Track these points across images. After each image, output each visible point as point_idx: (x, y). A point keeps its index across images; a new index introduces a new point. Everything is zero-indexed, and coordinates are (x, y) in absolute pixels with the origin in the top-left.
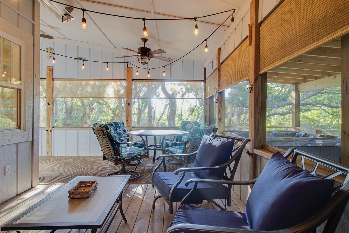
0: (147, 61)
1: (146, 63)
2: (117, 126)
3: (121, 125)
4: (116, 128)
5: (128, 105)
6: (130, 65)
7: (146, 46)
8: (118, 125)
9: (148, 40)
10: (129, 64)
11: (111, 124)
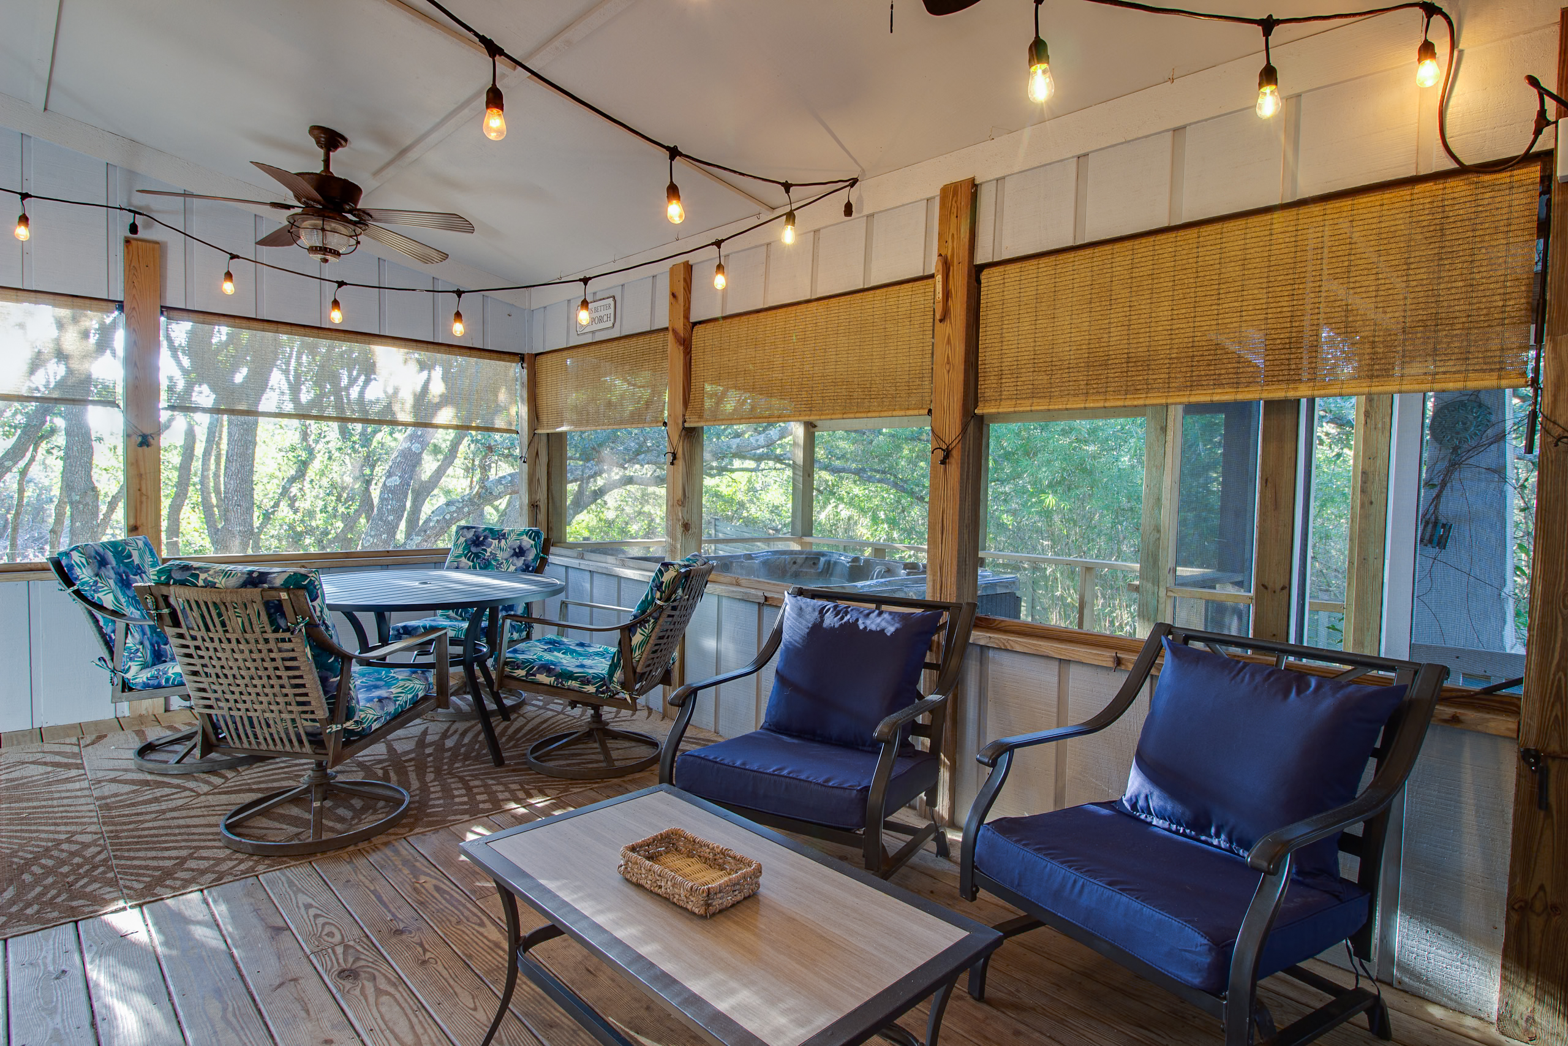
0: (334, 241)
1: (337, 254)
2: (127, 565)
3: (141, 557)
4: (127, 576)
5: (141, 444)
6: (147, 226)
7: (336, 171)
8: (130, 556)
9: (346, 140)
10: (139, 221)
11: (97, 553)
